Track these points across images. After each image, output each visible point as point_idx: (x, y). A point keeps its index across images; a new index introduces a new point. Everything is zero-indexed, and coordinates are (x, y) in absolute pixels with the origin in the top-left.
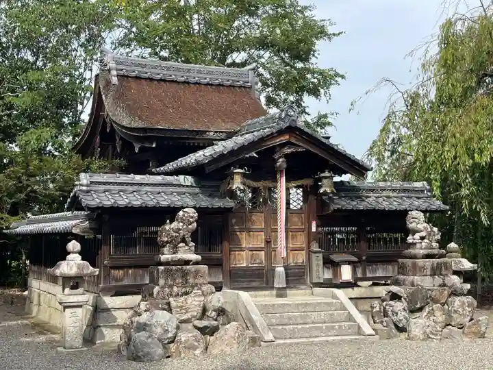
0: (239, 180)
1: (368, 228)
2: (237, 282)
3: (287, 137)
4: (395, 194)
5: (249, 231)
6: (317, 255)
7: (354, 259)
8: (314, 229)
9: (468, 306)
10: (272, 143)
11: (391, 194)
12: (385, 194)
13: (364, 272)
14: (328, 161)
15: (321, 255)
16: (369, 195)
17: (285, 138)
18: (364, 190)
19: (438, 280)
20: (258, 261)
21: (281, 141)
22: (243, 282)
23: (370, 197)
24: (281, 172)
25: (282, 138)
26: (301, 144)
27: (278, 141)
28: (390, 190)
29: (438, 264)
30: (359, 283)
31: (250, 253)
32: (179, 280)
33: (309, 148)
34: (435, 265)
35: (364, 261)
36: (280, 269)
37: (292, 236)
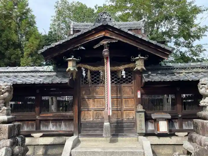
0: (71, 65)
1: (184, 95)
2: (86, 130)
3: (103, 33)
4: (204, 70)
5: (94, 98)
6: (140, 113)
7: (169, 117)
8: (139, 96)
10: (92, 39)
11: (200, 70)
12: (195, 70)
13: (181, 126)
14: (138, 48)
15: (143, 114)
16: (181, 72)
17: (102, 34)
18: (177, 68)
20: (100, 117)
21: (99, 36)
22: (90, 130)
23: (182, 73)
24: (107, 58)
25: (100, 35)
26: (114, 37)
27: (97, 36)
28: (200, 68)
30: (176, 134)
31: (95, 112)
33: (121, 40)
35: (180, 118)
36: (107, 124)
37: (125, 101)
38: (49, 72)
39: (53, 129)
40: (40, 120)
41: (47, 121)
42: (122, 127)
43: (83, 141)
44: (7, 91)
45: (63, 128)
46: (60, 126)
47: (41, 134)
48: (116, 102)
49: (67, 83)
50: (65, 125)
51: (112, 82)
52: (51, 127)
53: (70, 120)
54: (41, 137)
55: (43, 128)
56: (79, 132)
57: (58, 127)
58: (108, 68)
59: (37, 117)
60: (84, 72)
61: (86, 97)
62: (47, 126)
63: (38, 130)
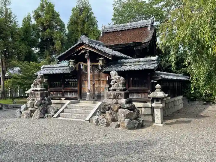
5: (87, 80)
6: (106, 89)
8: (107, 79)
9: (123, 114)
10: (77, 50)
17: (82, 47)
18: (126, 63)
19: (115, 100)
26: (87, 49)
27: (80, 48)
29: (116, 94)
32: (33, 96)
34: (115, 94)
36: (88, 94)
37: (102, 82)
38: (66, 67)
39: (70, 96)
40: (64, 92)
41: (67, 92)
42: (100, 96)
43: (81, 102)
44: (40, 78)
45: (74, 96)
46: (73, 94)
47: (64, 98)
48: (98, 82)
49: (69, 73)
50: (75, 94)
51: (91, 72)
52: (69, 95)
53: (76, 92)
54: (65, 100)
55: (66, 96)
56: (80, 98)
57: (72, 95)
58: (89, 64)
59: (63, 90)
60: (82, 66)
61: (84, 80)
62: (67, 94)
63: (63, 97)
